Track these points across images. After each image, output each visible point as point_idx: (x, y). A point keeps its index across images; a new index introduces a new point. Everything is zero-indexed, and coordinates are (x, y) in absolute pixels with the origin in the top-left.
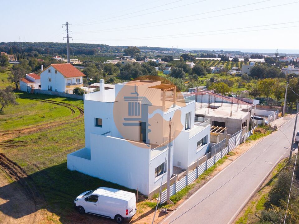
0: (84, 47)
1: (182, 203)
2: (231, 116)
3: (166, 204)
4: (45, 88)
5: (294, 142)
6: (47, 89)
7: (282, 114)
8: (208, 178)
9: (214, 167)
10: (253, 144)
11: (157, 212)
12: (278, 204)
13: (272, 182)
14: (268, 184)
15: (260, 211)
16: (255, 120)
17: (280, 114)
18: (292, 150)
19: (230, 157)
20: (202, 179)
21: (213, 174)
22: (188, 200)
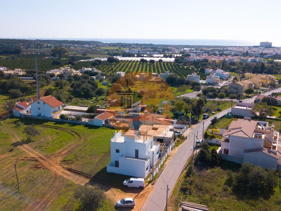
0: (5, 43)
1: (157, 180)
2: (165, 135)
3: (152, 181)
4: (35, 114)
5: (195, 146)
6: (37, 115)
7: (189, 126)
8: (163, 169)
9: (164, 164)
10: (177, 149)
11: (150, 185)
12: (189, 176)
13: (187, 168)
14: (185, 169)
15: (183, 180)
16: (176, 133)
17: (188, 126)
18: (194, 151)
19: (169, 158)
20: (161, 170)
21: (164, 167)
22: (159, 179)
